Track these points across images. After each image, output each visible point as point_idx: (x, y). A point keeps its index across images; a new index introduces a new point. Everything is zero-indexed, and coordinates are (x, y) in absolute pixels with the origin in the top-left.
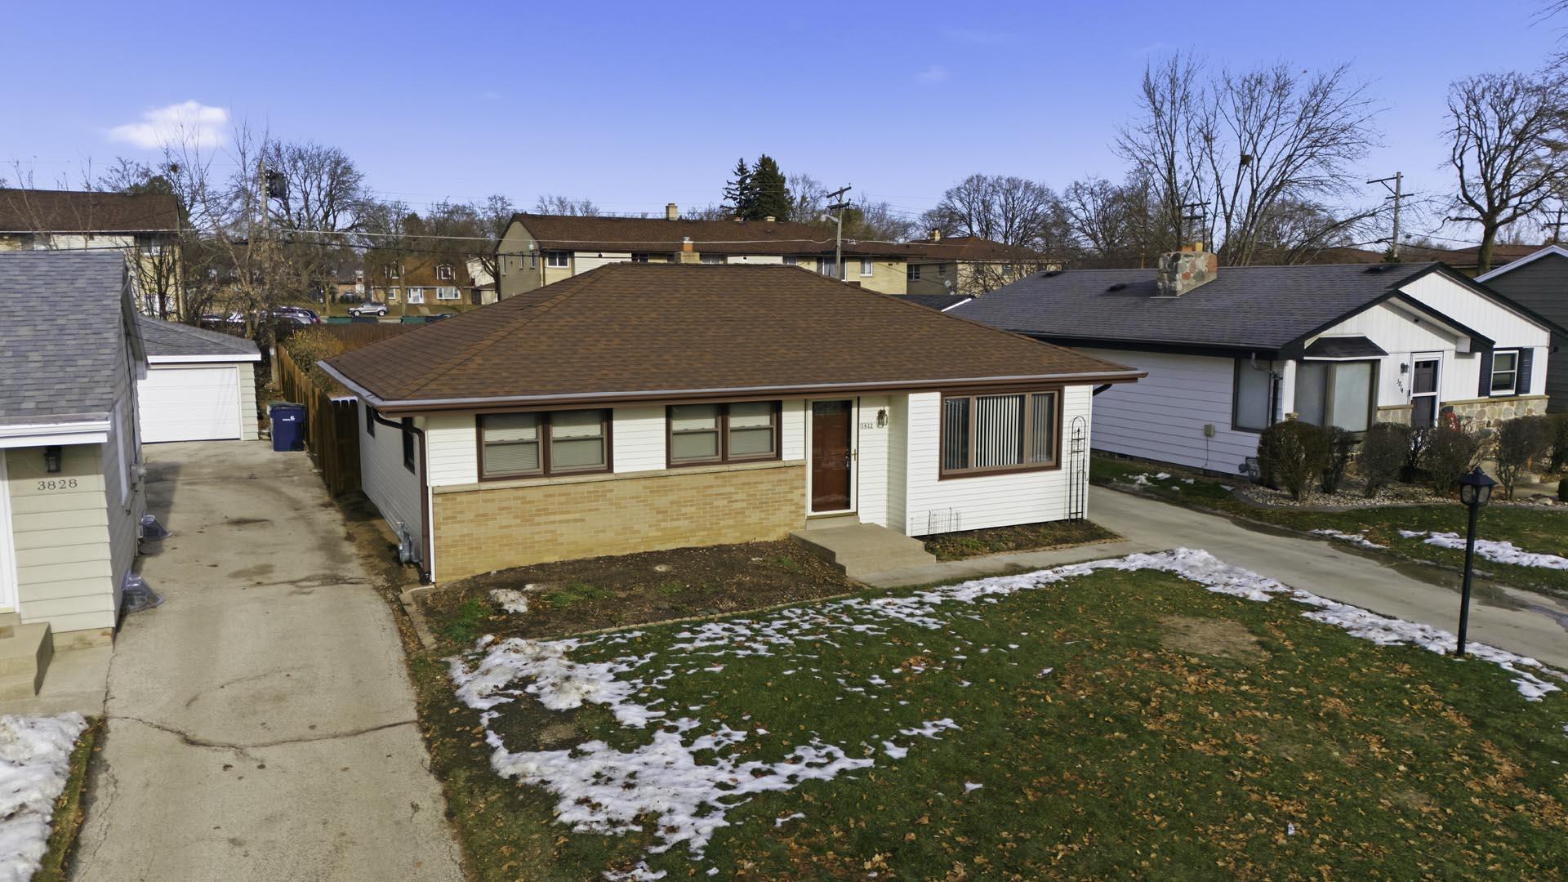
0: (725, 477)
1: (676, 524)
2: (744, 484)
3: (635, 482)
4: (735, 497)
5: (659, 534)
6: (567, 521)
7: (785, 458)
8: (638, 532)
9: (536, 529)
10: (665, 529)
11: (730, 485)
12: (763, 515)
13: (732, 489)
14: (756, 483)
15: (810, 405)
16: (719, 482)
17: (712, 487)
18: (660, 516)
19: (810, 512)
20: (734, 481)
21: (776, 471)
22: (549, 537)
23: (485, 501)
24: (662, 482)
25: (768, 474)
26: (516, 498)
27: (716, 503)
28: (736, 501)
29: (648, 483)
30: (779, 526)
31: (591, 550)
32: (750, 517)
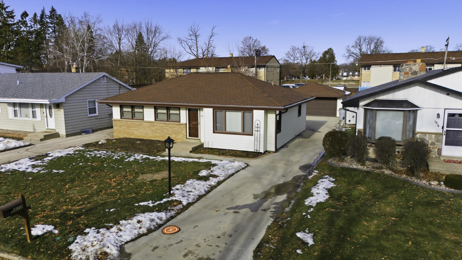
0: (166, 125)
1: (156, 134)
2: (171, 127)
3: (148, 123)
4: (169, 130)
5: (153, 136)
6: (135, 130)
7: (181, 122)
8: (148, 134)
9: (130, 130)
10: (154, 135)
11: (168, 127)
12: (176, 136)
13: (168, 128)
14: (174, 127)
15: (187, 109)
16: (165, 126)
17: (164, 127)
18: (153, 132)
19: (188, 137)
20: (169, 126)
21: (178, 125)
22: (132, 132)
23: (121, 123)
24: (153, 124)
25: (176, 125)
26: (126, 123)
27: (165, 131)
28: (169, 131)
29: (150, 124)
30: (180, 139)
31: (139, 137)
32: (172, 135)
